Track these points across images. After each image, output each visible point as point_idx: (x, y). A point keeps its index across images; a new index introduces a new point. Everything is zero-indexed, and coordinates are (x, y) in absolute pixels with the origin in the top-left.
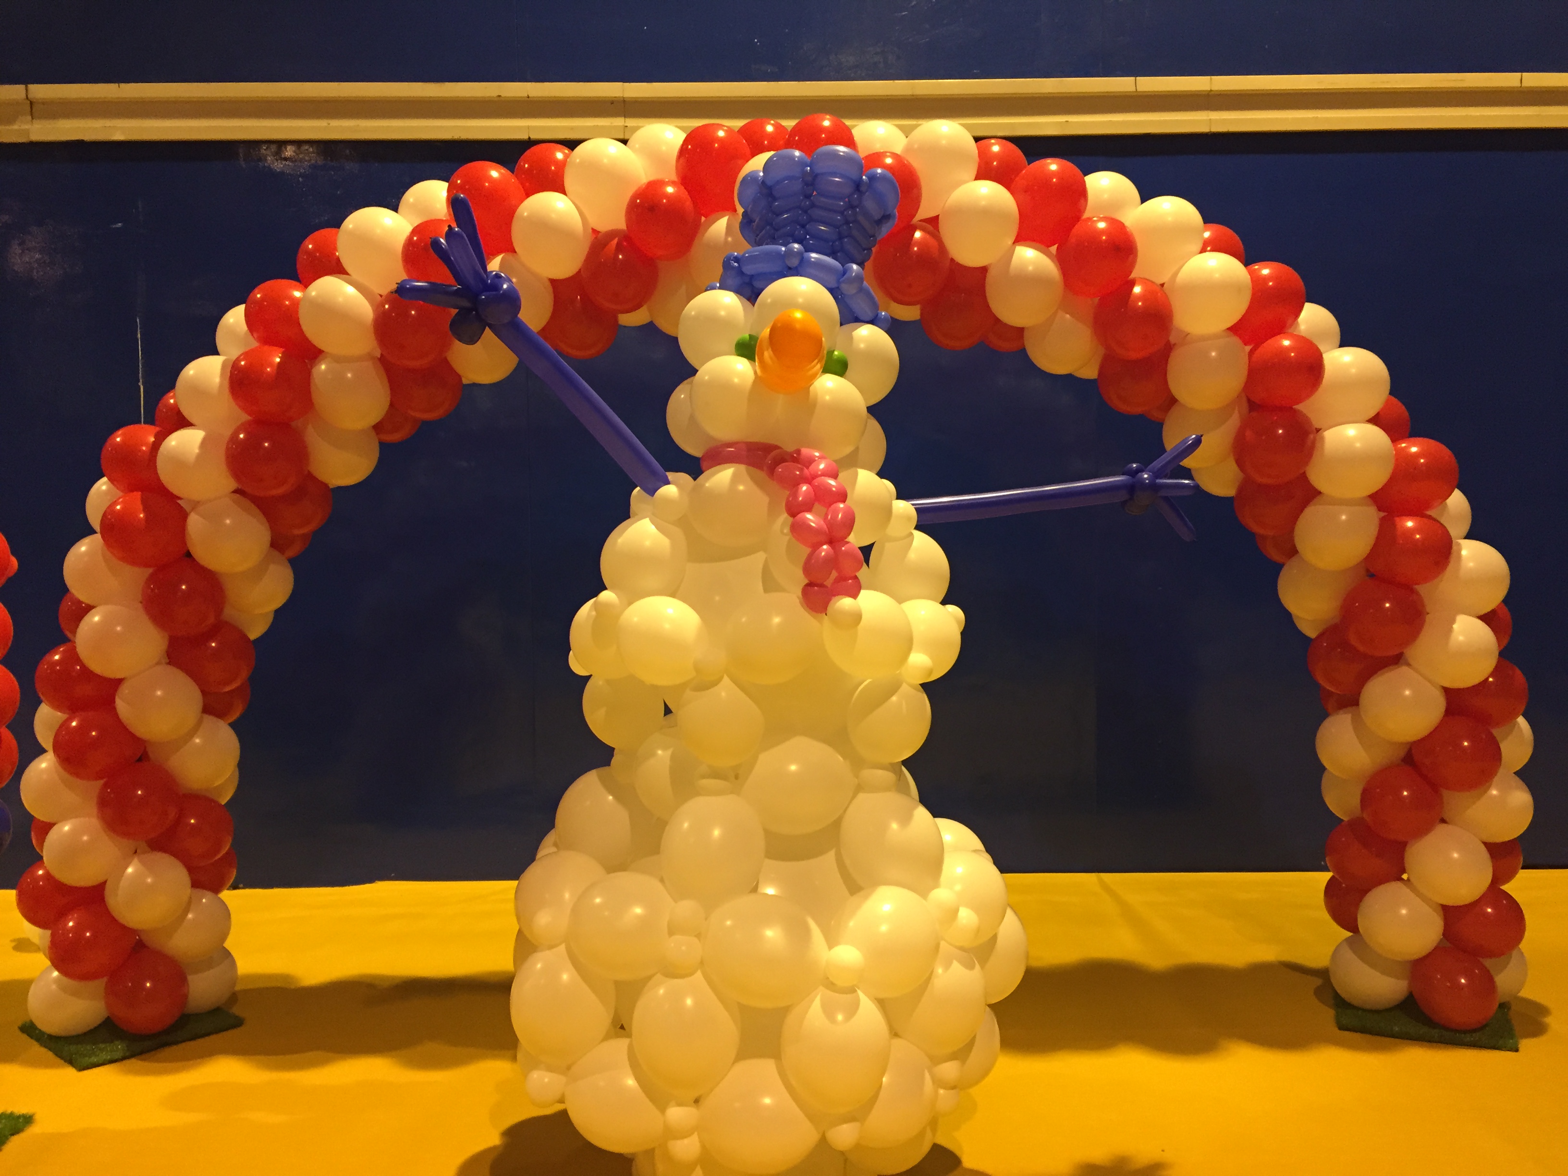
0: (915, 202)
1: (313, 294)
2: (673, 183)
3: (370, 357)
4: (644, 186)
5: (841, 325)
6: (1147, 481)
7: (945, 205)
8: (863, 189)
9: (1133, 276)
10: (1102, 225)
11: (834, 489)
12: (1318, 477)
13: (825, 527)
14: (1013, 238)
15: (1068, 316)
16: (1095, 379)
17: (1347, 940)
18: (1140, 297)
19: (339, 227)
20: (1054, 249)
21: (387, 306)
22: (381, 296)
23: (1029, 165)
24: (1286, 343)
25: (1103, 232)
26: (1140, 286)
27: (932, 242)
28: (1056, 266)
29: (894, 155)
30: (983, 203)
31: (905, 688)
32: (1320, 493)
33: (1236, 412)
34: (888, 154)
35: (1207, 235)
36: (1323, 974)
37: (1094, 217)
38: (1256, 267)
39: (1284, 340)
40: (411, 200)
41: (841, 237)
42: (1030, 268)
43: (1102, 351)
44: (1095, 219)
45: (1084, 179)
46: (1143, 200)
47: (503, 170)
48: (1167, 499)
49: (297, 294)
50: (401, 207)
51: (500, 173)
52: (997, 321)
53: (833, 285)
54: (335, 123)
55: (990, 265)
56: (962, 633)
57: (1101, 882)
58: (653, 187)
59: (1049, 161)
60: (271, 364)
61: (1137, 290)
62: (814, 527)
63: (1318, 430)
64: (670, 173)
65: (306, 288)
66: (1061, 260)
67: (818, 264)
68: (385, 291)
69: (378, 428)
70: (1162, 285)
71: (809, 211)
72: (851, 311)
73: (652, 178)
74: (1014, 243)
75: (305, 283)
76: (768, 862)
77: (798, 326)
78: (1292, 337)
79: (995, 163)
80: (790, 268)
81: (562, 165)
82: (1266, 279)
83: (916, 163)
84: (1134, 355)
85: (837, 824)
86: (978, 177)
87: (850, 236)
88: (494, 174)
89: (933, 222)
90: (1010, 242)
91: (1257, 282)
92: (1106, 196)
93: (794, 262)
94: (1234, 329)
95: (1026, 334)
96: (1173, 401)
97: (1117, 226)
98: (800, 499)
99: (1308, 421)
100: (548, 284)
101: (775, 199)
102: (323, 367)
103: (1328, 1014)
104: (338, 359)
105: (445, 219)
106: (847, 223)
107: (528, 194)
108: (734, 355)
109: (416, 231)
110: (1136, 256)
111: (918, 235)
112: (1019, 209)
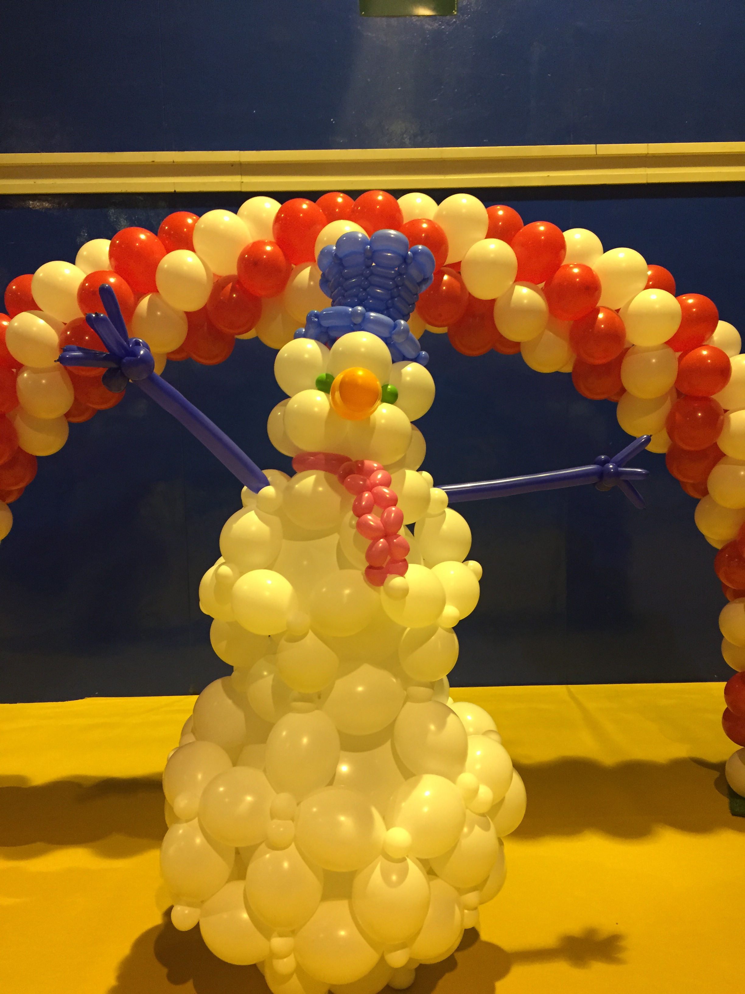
0: (445, 256)
1: (16, 324)
2: (270, 243)
4: (250, 246)
5: (393, 362)
6: (612, 470)
7: (466, 254)
8: (409, 261)
9: (598, 305)
10: (576, 270)
11: (388, 496)
12: (725, 445)
13: (382, 525)
14: (514, 279)
15: (551, 333)
16: (571, 373)
17: (737, 752)
18: (603, 321)
19: (34, 274)
21: (68, 333)
22: (65, 324)
23: (525, 225)
24: (705, 353)
25: (576, 275)
26: (603, 313)
27: (456, 284)
28: (544, 299)
29: (429, 221)
30: (492, 255)
31: (440, 631)
32: (725, 455)
33: (669, 398)
34: (424, 221)
35: (649, 273)
36: (720, 767)
37: (571, 265)
38: (684, 298)
39: (703, 351)
40: (85, 253)
41: (392, 298)
42: (525, 301)
43: (575, 358)
44: (571, 266)
45: (562, 234)
46: (606, 250)
47: (149, 234)
48: (626, 482)
49: (5, 323)
50: (78, 259)
51: (147, 236)
52: (503, 337)
53: (386, 335)
54: (40, 182)
55: (497, 298)
56: (480, 582)
57: (569, 692)
58: (257, 246)
59: (538, 223)
61: (601, 316)
62: (372, 525)
63: (726, 411)
64: (269, 236)
65: (11, 320)
66: (547, 294)
67: (376, 321)
68: (68, 321)
69: (67, 415)
70: (618, 311)
71: (369, 278)
72: (400, 352)
73: (257, 239)
74: (514, 283)
75: (11, 316)
76: (343, 753)
77: (360, 381)
78: (707, 347)
79: (500, 223)
80: (355, 324)
81: (191, 228)
82: (691, 306)
83: (445, 227)
84: (597, 362)
85: (392, 725)
86: (488, 236)
87: (399, 296)
88: (143, 237)
89: (457, 266)
90: (511, 283)
91: (685, 308)
92: (579, 246)
93: (358, 320)
94: (670, 343)
95: (522, 346)
96: (623, 391)
97: (587, 270)
98: (364, 503)
99: (717, 405)
100: (184, 316)
101: (344, 268)
102: (25, 375)
103: (725, 801)
104: (35, 371)
105: (108, 270)
106: (397, 286)
107: (168, 251)
108: (314, 389)
109: (87, 279)
110: (600, 293)
111: (446, 277)
112: (517, 259)
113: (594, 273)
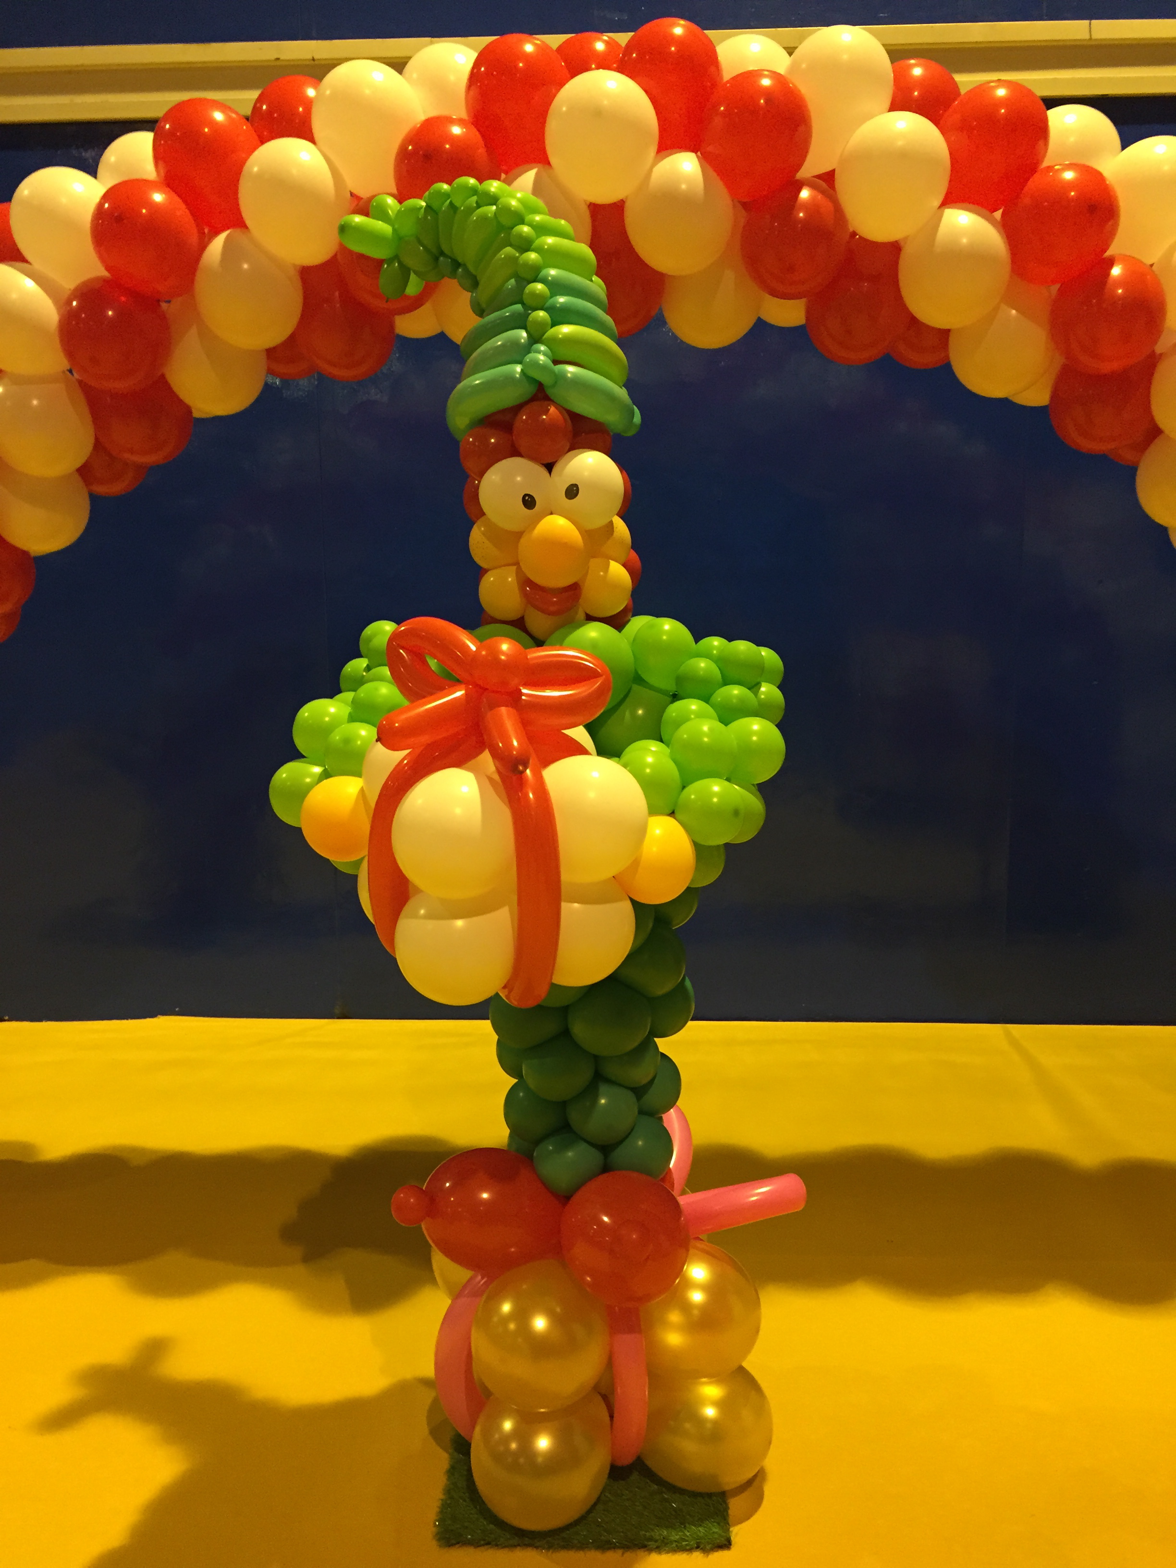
2: (460, 122)
4: (420, 126)
7: (843, 153)
9: (1111, 251)
10: (1069, 175)
14: (942, 197)
15: (1014, 312)
16: (1045, 407)
18: (1119, 282)
20: (998, 214)
22: (67, 290)
25: (1070, 185)
26: (1121, 266)
27: (825, 205)
28: (1002, 237)
29: (775, 75)
30: (900, 143)
34: (766, 73)
37: (1058, 165)
40: (112, 156)
42: (965, 241)
43: (1059, 361)
44: (1059, 167)
45: (1043, 114)
50: (100, 168)
51: (227, 115)
52: (913, 321)
55: (906, 238)
58: (431, 124)
61: (1116, 271)
64: (460, 111)
66: (1008, 229)
69: (83, 473)
70: (1152, 265)
73: (432, 113)
74: (942, 204)
79: (917, 89)
81: (309, 103)
83: (806, 89)
84: (1106, 368)
86: (893, 108)
88: (218, 116)
89: (829, 177)
90: (937, 202)
92: (1075, 139)
95: (953, 340)
96: (1155, 432)
97: (1092, 177)
100: (295, 273)
107: (263, 142)
110: (1116, 223)
111: (805, 194)
112: (951, 154)
113: (1108, 182)
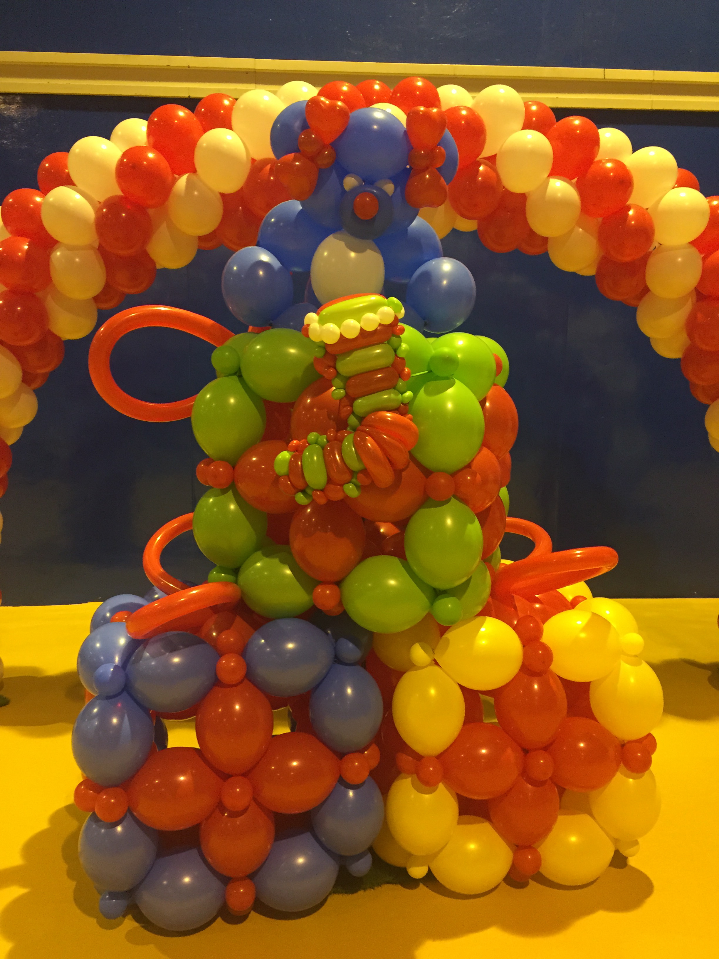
0: (481, 145)
1: (51, 199)
3: (91, 247)
7: (501, 147)
9: (629, 202)
10: (609, 165)
14: (548, 172)
15: (581, 230)
16: (594, 276)
18: (633, 218)
19: (68, 151)
20: (574, 181)
21: (104, 210)
22: (100, 202)
23: (558, 121)
25: (610, 170)
26: (633, 210)
27: (491, 174)
28: (577, 194)
29: (468, 109)
30: (529, 146)
33: (689, 300)
34: (463, 108)
38: (712, 199)
40: (120, 133)
42: (559, 195)
43: (601, 255)
44: (604, 161)
45: (598, 132)
47: (187, 111)
49: (38, 199)
50: (113, 136)
51: (185, 113)
52: (532, 232)
55: (529, 192)
59: (574, 118)
60: (21, 250)
61: (631, 213)
65: (46, 196)
66: (579, 187)
68: (102, 200)
69: (96, 299)
70: (647, 209)
74: (548, 176)
75: (45, 192)
79: (534, 119)
81: (229, 110)
82: (716, 207)
83: (484, 116)
84: (625, 259)
86: (525, 127)
88: (181, 112)
89: (492, 159)
90: (546, 175)
91: (713, 209)
92: (612, 145)
94: (694, 243)
96: (646, 290)
97: (620, 166)
100: (219, 197)
102: (58, 253)
104: (69, 248)
105: (146, 146)
107: (206, 130)
109: (125, 155)
111: (481, 168)
112: (553, 151)
113: (628, 169)
